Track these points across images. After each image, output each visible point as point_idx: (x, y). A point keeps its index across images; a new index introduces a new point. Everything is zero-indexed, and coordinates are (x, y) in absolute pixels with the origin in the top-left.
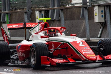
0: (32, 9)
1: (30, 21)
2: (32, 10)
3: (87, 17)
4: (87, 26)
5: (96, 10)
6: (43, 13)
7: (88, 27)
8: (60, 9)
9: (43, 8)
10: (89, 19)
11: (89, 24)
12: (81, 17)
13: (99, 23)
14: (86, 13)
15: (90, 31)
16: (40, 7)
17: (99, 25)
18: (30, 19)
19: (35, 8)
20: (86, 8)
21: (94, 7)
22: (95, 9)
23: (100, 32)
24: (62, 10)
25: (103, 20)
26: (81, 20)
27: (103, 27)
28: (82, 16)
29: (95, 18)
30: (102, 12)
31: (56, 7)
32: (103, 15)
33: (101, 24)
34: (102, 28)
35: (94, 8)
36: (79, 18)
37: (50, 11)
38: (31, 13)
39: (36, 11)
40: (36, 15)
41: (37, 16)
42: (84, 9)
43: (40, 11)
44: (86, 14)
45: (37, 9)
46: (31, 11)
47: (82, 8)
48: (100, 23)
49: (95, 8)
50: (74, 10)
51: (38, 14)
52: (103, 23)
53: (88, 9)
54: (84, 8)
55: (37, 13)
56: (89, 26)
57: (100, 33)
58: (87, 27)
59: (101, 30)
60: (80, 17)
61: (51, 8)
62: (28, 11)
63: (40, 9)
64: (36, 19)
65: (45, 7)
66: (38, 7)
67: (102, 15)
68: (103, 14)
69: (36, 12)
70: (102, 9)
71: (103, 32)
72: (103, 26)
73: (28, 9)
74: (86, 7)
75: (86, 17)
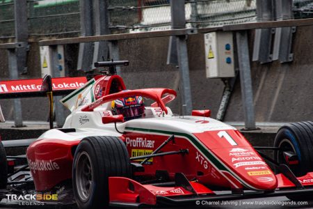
0: (31, 40)
1: (26, 74)
2: (29, 43)
3: (184, 62)
4: (186, 88)
5: (210, 42)
6: (61, 51)
7: (189, 91)
8: (109, 41)
9: (60, 36)
10: (191, 68)
11: (191, 81)
12: (168, 63)
13: (220, 80)
14: (182, 51)
15: (193, 102)
16: (53, 36)
17: (218, 84)
18: (26, 69)
19: (40, 36)
20: (182, 37)
21: (205, 35)
22: (206, 41)
23: (223, 104)
24: (115, 42)
25: (230, 72)
26: (167, 72)
27: (229, 91)
28: (171, 61)
29: (207, 66)
30: (228, 47)
31: (98, 35)
32: (232, 56)
33: (225, 84)
34: (227, 93)
35: (205, 37)
36: (162, 67)
37: (82, 46)
38: (28, 52)
39: (41, 47)
40: (42, 58)
41: (45, 60)
42: (178, 39)
43: (53, 47)
44: (183, 55)
45: (46, 40)
46: (28, 47)
47: (171, 37)
48: (223, 79)
49: (207, 38)
50: (148, 42)
51: (48, 53)
52: (230, 79)
53: (187, 40)
54: (177, 36)
55: (45, 52)
56: (191, 89)
57: (221, 108)
58: (186, 92)
59: (224, 100)
60: (166, 61)
61: (84, 37)
62: (20, 45)
63: (54, 39)
64: (42, 69)
65: (67, 35)
66: (47, 36)
67: (228, 56)
68: (229, 53)
69: (43, 49)
70: (228, 40)
71: (231, 104)
72: (230, 87)
73: (19, 40)
74: (182, 34)
75: (182, 63)
